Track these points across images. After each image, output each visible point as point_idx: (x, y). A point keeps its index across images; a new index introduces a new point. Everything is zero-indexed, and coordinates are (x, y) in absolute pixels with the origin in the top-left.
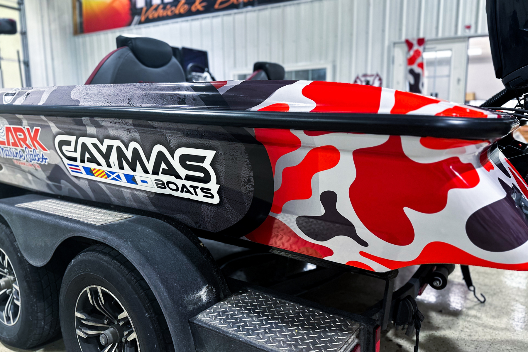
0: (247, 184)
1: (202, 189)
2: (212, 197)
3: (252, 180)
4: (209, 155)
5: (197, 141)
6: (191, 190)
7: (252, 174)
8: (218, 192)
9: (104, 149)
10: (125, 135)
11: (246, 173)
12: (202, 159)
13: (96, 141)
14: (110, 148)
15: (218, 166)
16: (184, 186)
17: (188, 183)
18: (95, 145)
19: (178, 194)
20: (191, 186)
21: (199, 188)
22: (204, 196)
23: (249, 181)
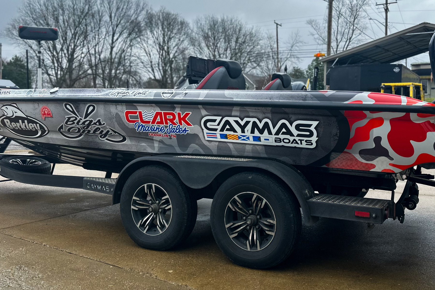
0: (335, 136)
1: (306, 141)
2: (312, 144)
3: (338, 134)
4: (315, 123)
5: (308, 117)
6: (299, 142)
7: (338, 131)
8: (316, 142)
9: (242, 123)
10: (260, 116)
11: (335, 130)
12: (310, 126)
13: (238, 119)
14: (247, 123)
15: (319, 129)
16: (294, 140)
17: (297, 139)
18: (237, 122)
19: (290, 145)
20: (299, 140)
21: (304, 141)
22: (307, 144)
23: (336, 134)
